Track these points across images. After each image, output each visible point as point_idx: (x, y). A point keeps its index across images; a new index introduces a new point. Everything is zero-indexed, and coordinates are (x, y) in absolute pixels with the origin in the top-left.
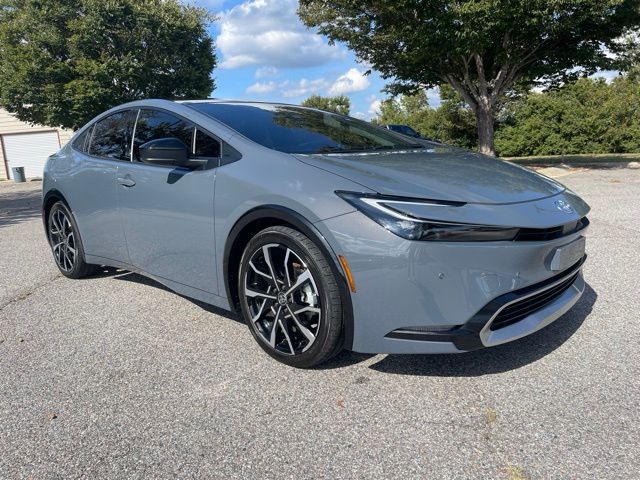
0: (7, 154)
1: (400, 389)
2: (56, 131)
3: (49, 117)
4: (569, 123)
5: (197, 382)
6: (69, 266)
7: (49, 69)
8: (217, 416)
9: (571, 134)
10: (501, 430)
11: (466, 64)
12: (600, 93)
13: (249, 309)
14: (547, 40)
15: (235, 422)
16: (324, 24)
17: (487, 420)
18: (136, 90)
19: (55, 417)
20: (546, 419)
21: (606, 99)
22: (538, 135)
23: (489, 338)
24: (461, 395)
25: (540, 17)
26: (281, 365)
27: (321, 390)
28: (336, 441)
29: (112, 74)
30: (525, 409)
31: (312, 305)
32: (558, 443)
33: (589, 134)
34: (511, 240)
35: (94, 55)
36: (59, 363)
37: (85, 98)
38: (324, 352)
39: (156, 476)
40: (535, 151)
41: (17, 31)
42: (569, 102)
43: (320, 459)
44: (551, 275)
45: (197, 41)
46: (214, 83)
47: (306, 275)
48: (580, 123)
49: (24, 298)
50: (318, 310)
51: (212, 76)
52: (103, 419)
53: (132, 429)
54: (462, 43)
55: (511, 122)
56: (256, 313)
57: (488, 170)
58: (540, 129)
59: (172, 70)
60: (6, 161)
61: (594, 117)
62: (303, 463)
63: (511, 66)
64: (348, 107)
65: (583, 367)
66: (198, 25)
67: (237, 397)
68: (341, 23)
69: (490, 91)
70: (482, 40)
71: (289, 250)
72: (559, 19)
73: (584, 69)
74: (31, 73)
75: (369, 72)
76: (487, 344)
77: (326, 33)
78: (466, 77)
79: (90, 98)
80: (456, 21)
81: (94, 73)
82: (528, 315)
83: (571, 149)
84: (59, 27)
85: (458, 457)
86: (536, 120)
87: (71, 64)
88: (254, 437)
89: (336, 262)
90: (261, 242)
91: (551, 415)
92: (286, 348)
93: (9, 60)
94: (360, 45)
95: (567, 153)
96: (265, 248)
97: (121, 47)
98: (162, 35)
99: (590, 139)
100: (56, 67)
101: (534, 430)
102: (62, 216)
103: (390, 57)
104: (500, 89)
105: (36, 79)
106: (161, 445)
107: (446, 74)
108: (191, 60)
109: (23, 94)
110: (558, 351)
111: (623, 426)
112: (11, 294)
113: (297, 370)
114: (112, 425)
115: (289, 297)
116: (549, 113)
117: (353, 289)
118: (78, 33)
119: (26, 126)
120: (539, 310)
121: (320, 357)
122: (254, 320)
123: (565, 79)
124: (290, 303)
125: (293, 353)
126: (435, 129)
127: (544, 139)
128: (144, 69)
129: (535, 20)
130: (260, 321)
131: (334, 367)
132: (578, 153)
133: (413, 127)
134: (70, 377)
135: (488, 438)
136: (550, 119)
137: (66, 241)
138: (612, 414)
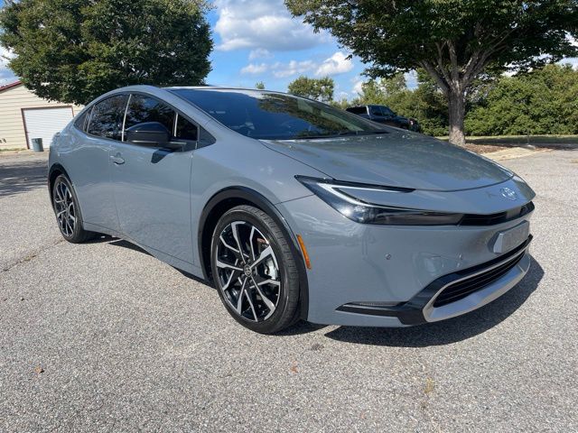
0: (27, 127)
1: (351, 357)
2: (71, 107)
3: (64, 94)
4: (537, 106)
5: (170, 343)
6: (70, 232)
7: (65, 51)
8: (183, 376)
9: (539, 116)
10: (437, 400)
11: (440, 51)
12: (567, 78)
13: (220, 279)
14: (516, 29)
15: (199, 383)
16: (309, 13)
17: (426, 389)
18: (141, 71)
19: (42, 371)
20: (481, 391)
21: (572, 84)
22: (508, 116)
23: (432, 315)
24: (405, 364)
25: (508, 8)
26: (246, 330)
27: (278, 355)
28: (286, 404)
29: (120, 57)
30: (463, 381)
31: (274, 278)
32: (489, 415)
33: (556, 116)
34: (456, 224)
35: (104, 38)
36: (52, 321)
37: (97, 78)
38: (283, 320)
39: (123, 430)
40: (505, 131)
41: (37, 18)
42: (537, 86)
43: (270, 421)
44: (493, 257)
45: (196, 27)
46: (211, 65)
47: (269, 251)
48: (548, 105)
49: (29, 260)
50: (278, 283)
51: (209, 59)
52: (84, 375)
53: (107, 385)
54: (437, 30)
55: (482, 103)
56: (226, 282)
57: (451, 157)
58: (509, 110)
59: (173, 54)
60: (26, 132)
61: (561, 100)
62: (253, 424)
63: (481, 53)
64: (332, 87)
65: (521, 342)
66: (197, 13)
67: (203, 359)
68: (325, 12)
69: (461, 75)
70: (456, 29)
71: (253, 228)
72: (527, 11)
73: (551, 56)
74: (48, 55)
75: (350, 56)
76: (429, 320)
77: (310, 22)
78: (440, 62)
79: (101, 77)
80: (432, 10)
81: (105, 55)
82: (471, 293)
83: (539, 129)
84: (73, 13)
85: (395, 424)
86: (506, 102)
87: (84, 47)
88: (213, 397)
89: (294, 241)
90: (229, 219)
91: (486, 387)
92: (250, 315)
93: (29, 43)
94: (343, 32)
95: (535, 133)
96: (234, 225)
97: (129, 33)
98: (165, 22)
99: (556, 121)
100: (71, 50)
101: (468, 401)
102: (64, 188)
103: (370, 44)
104: (472, 74)
105: (53, 60)
106: (131, 401)
107: (421, 59)
108: (190, 44)
109: (41, 74)
110: (500, 326)
111: (552, 400)
112: (18, 256)
113: (260, 335)
114: (91, 381)
115: (253, 270)
116: (519, 96)
117: (308, 265)
118: (90, 19)
119: (43, 102)
120: (481, 289)
121: (279, 325)
122: (224, 289)
123: (533, 65)
124: (254, 275)
125: (256, 320)
126: (411, 109)
127: (513, 120)
128: (149, 52)
129: (505, 11)
130: (229, 289)
131: (293, 334)
132: (544, 133)
133: (390, 108)
134: (60, 335)
135: (424, 407)
136: (519, 101)
137: (68, 210)
138: (542, 389)
